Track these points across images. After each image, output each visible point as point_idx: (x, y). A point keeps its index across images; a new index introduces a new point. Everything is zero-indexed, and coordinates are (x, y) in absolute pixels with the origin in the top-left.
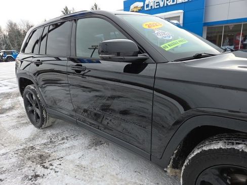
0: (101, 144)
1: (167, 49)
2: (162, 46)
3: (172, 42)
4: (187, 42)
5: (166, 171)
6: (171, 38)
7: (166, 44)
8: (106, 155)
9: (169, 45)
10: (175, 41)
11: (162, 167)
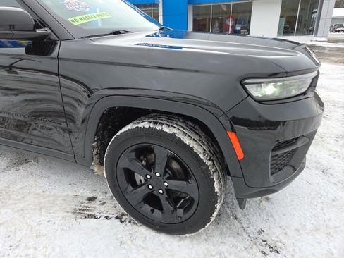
0: (27, 163)
1: (76, 24)
2: (70, 20)
3: (87, 15)
4: (110, 16)
5: (93, 170)
6: (88, 10)
7: (77, 18)
8: (32, 174)
9: (81, 19)
10: (92, 15)
11: (88, 166)
